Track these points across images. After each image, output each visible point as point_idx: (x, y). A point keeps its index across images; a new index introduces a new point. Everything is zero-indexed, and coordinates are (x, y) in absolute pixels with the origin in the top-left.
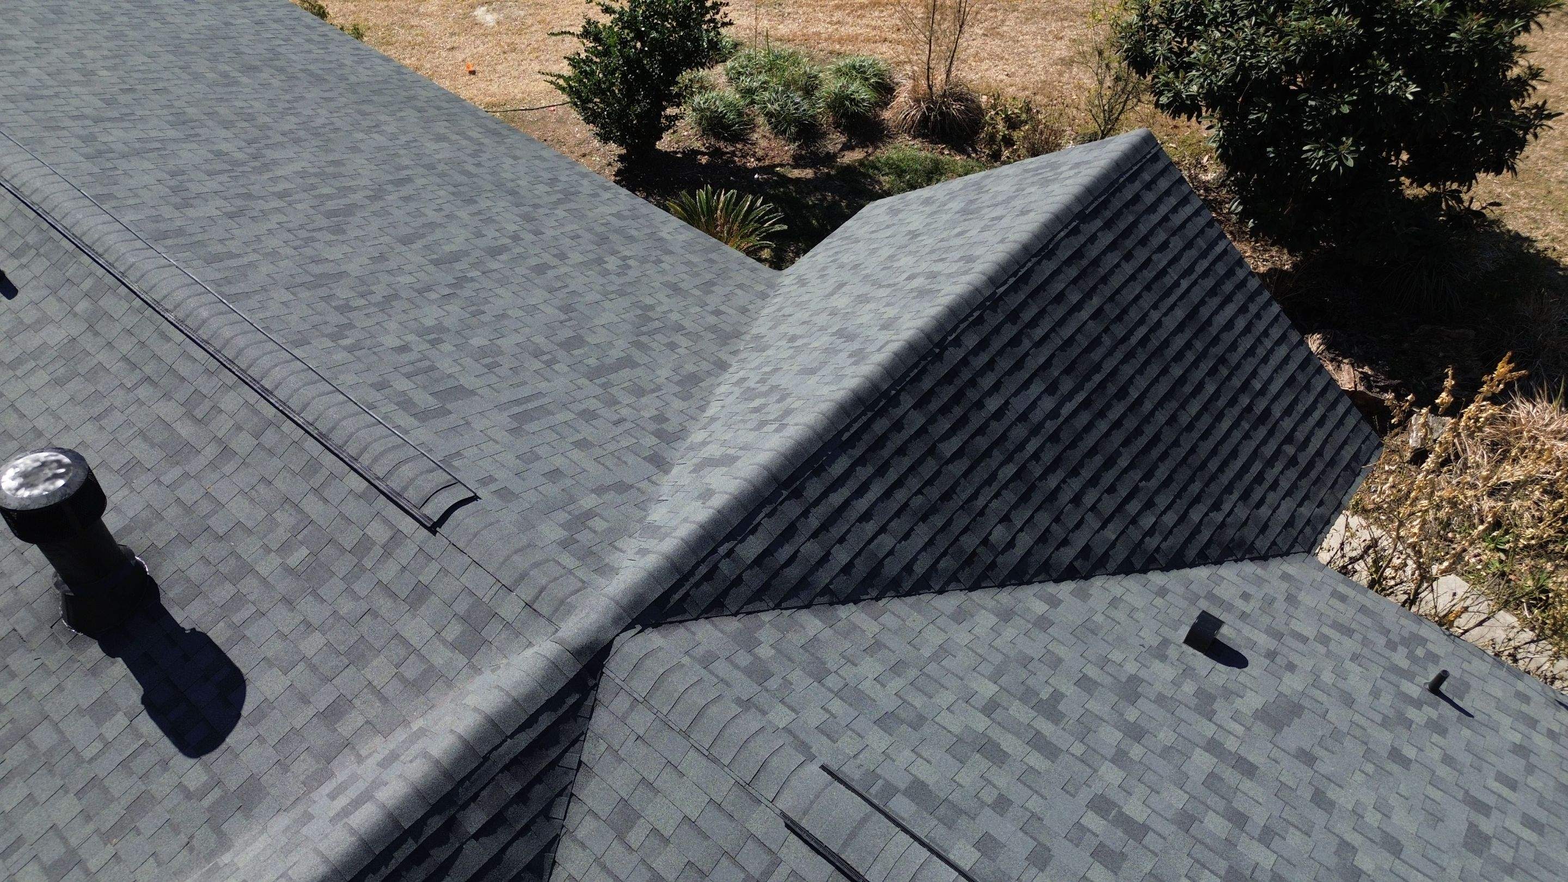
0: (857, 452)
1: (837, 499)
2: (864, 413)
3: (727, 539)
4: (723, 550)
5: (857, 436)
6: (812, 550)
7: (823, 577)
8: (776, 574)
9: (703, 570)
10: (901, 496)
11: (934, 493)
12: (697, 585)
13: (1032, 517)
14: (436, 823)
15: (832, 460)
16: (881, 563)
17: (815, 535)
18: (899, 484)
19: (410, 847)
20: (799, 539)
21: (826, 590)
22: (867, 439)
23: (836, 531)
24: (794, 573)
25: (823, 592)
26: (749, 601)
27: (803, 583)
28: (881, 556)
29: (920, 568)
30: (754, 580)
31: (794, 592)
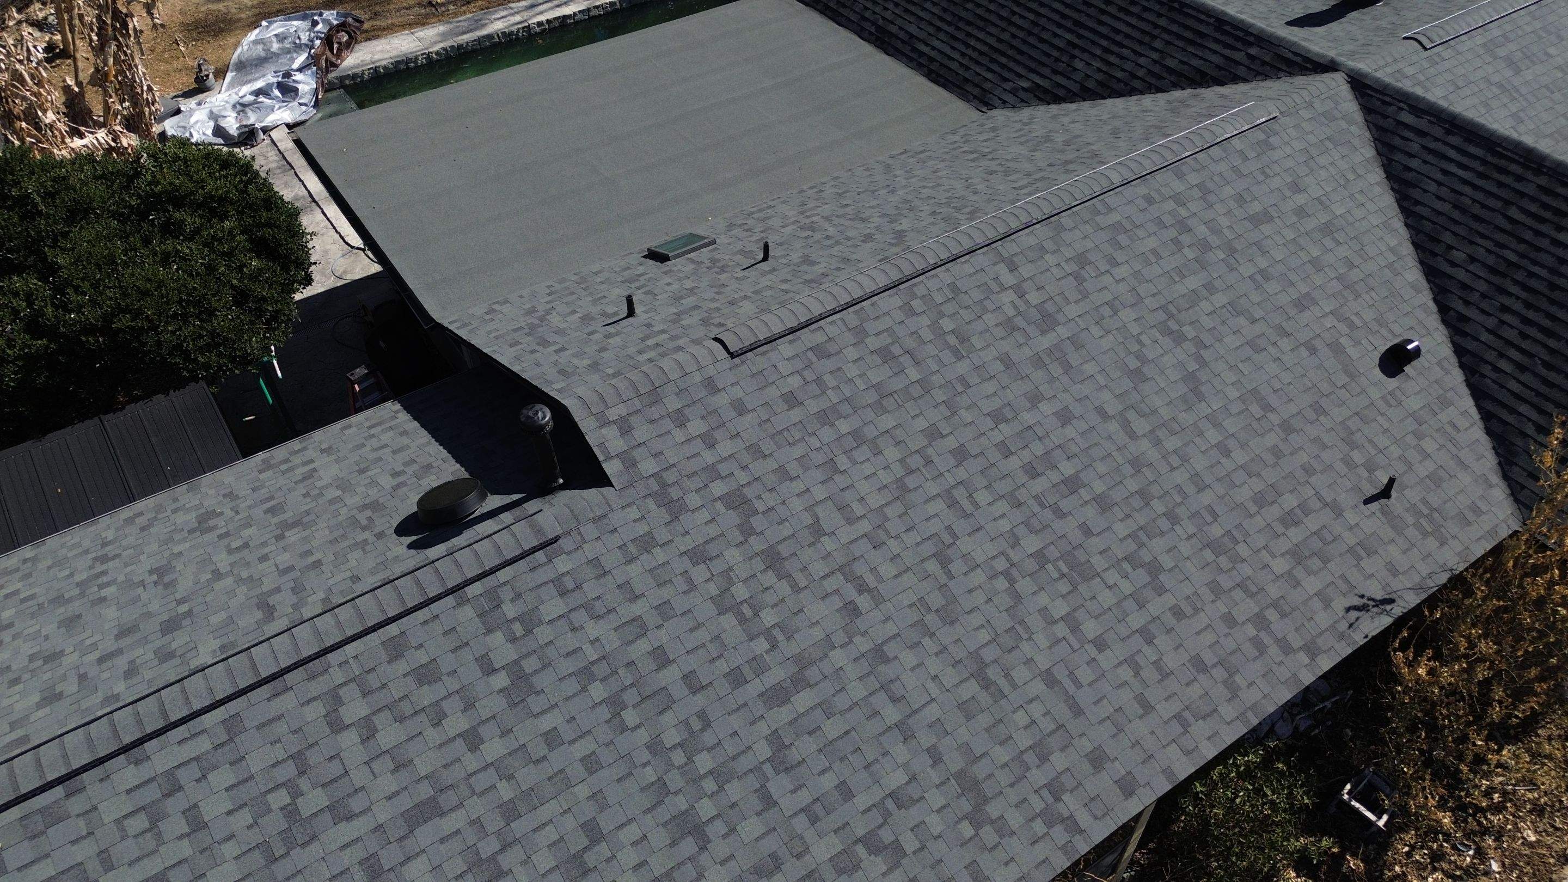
0: (1489, 158)
1: (1452, 154)
2: (1521, 156)
3: (1409, 105)
4: (1402, 105)
5: (1501, 156)
6: (1414, 147)
7: (1398, 157)
8: (1393, 133)
9: (1387, 99)
10: (1467, 190)
11: (1476, 210)
12: (1378, 99)
13: (1480, 278)
14: (1252, 39)
15: (1477, 145)
16: (1416, 186)
17: (1424, 147)
18: (1475, 187)
19: (1241, 34)
20: (1420, 140)
21: (1390, 160)
22: (1503, 163)
23: (1429, 158)
24: (1397, 141)
25: (1388, 159)
26: (1375, 125)
27: (1393, 148)
28: (1421, 185)
29: (1418, 209)
30: (1389, 124)
31: (1385, 144)
